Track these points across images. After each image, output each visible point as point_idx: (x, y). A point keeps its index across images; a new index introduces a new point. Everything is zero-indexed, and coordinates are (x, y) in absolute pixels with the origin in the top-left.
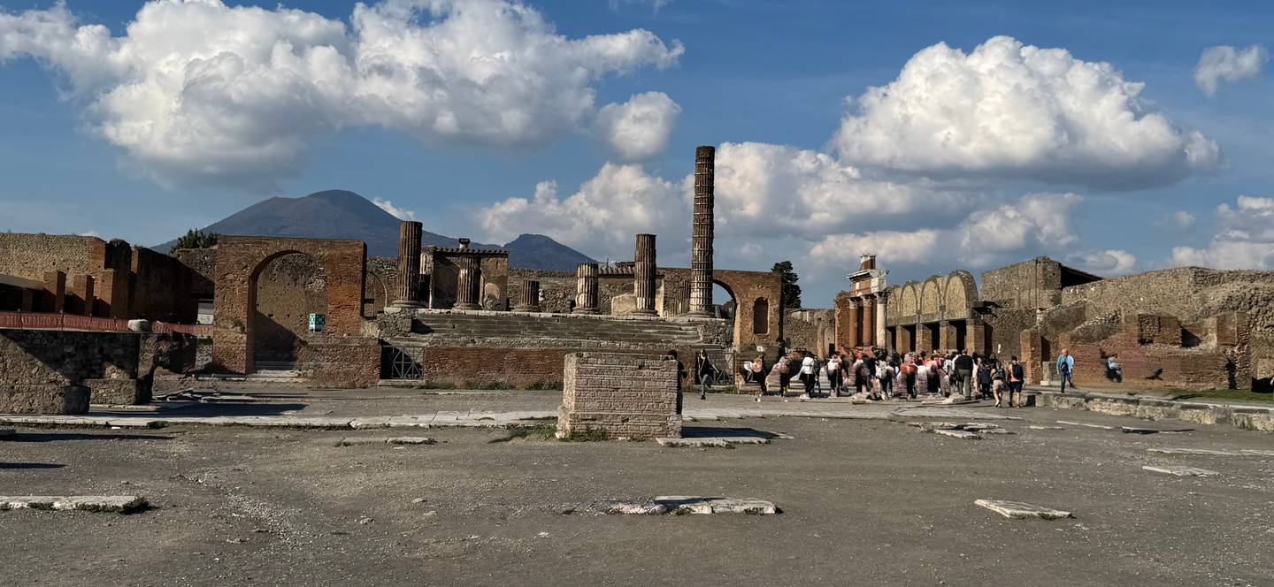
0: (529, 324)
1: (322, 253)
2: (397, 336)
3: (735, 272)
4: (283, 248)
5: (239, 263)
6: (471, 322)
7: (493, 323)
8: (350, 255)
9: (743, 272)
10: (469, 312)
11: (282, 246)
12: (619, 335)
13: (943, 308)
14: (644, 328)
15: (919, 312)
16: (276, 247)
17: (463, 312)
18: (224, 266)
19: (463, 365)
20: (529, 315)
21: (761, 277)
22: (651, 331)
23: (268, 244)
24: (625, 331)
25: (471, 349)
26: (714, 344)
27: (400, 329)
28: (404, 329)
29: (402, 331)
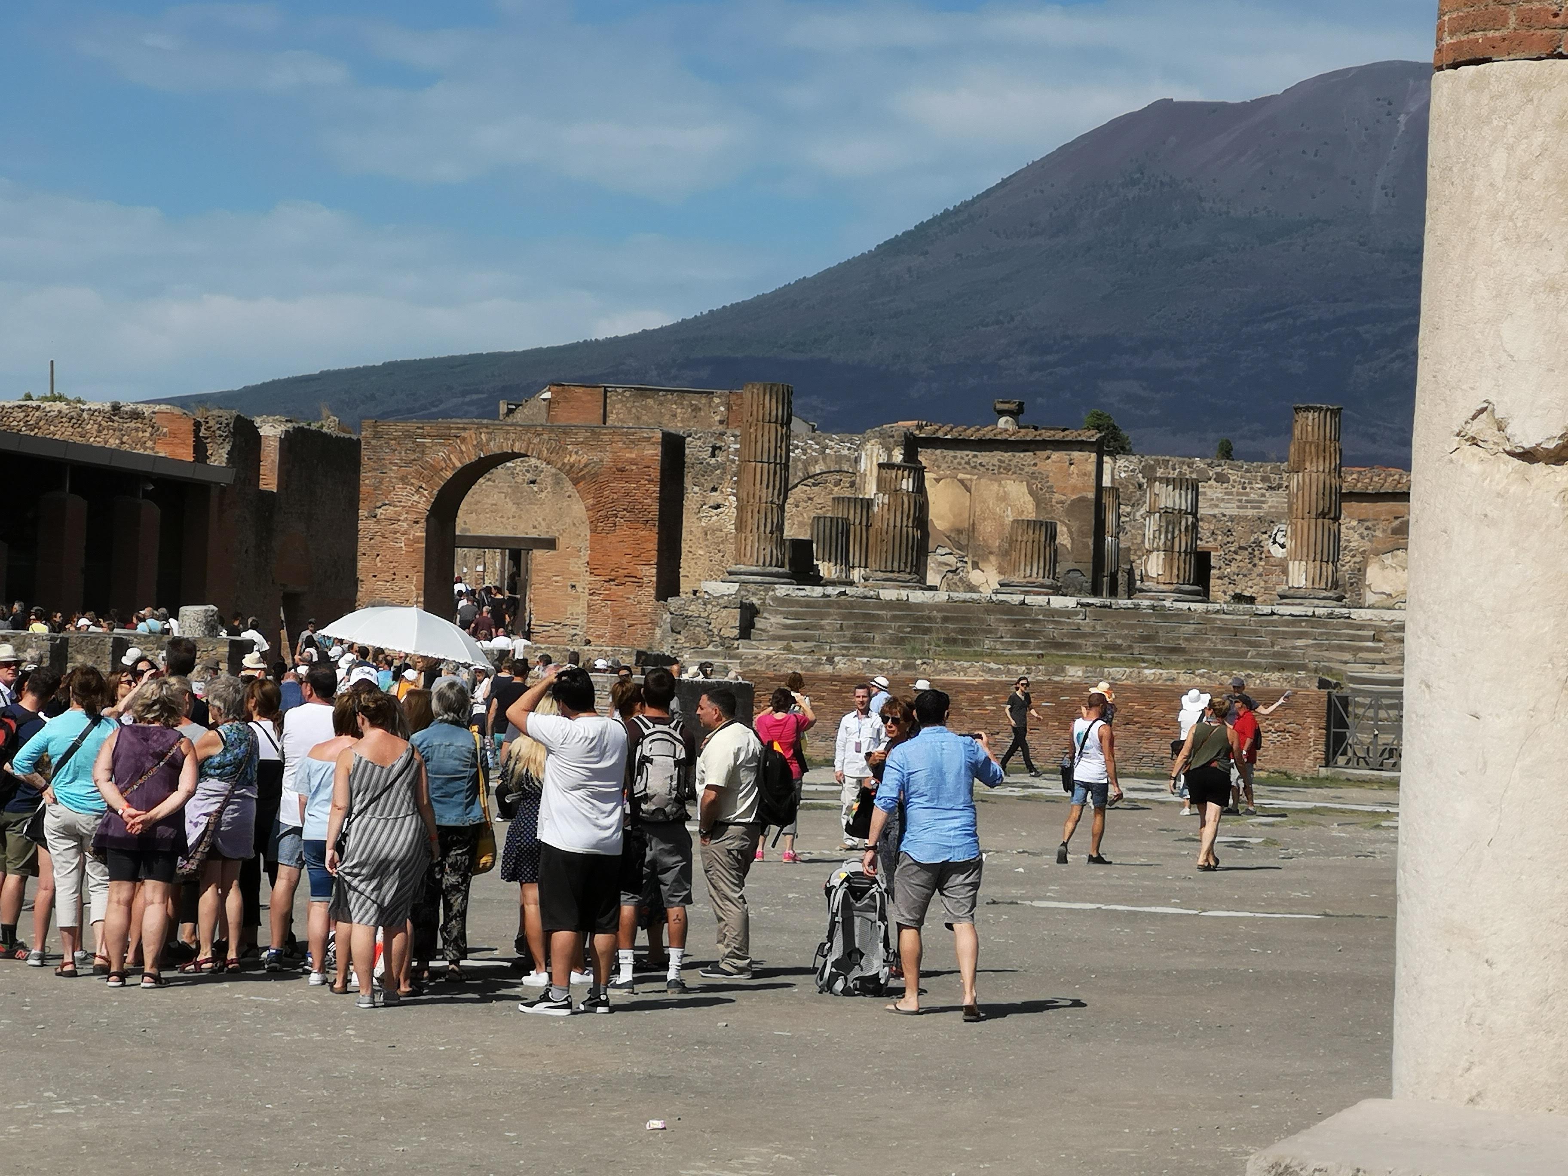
0: (1016, 622)
2: (710, 648)
4: (494, 448)
5: (403, 479)
6: (878, 617)
7: (930, 619)
8: (632, 462)
10: (889, 594)
11: (492, 444)
14: (1285, 635)
16: (479, 446)
17: (874, 593)
20: (1023, 603)
22: (1300, 643)
23: (464, 440)
27: (716, 632)
28: (726, 633)
29: (721, 637)
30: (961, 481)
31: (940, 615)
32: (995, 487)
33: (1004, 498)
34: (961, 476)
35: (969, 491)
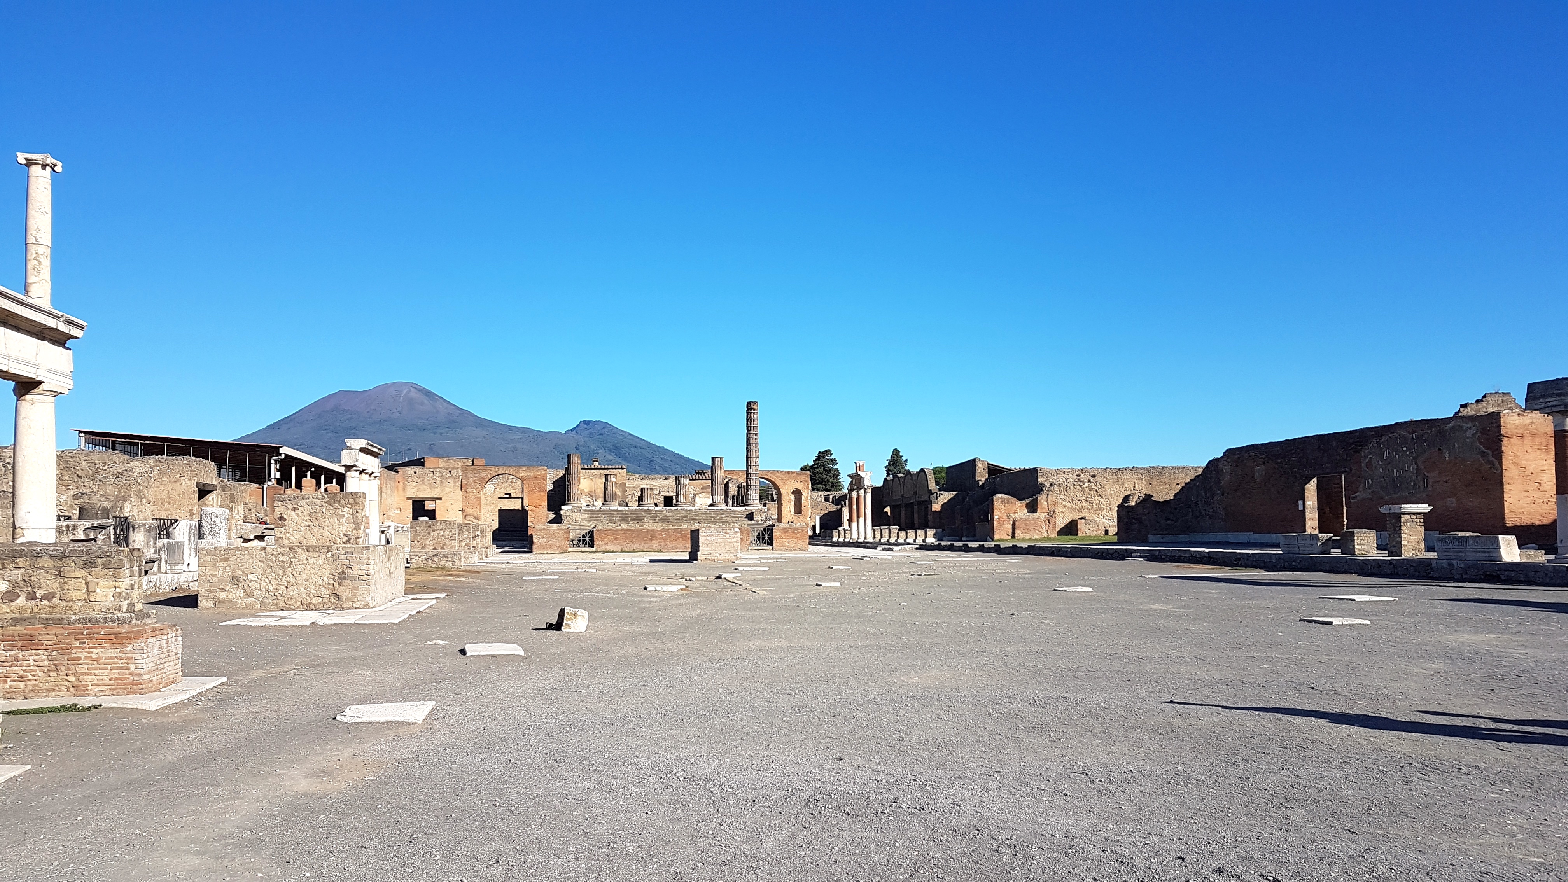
0: (649, 514)
1: (522, 475)
3: (777, 471)
4: (499, 472)
5: (474, 481)
6: (614, 514)
8: (539, 475)
9: (782, 471)
10: (612, 508)
12: (704, 519)
13: (915, 493)
15: (902, 496)
16: (496, 472)
17: (608, 508)
18: (467, 484)
19: (616, 539)
20: (649, 509)
21: (795, 474)
22: (723, 516)
23: (491, 470)
24: (707, 517)
25: (622, 530)
26: (760, 522)
30: (591, 479)
32: (600, 480)
35: (593, 481)
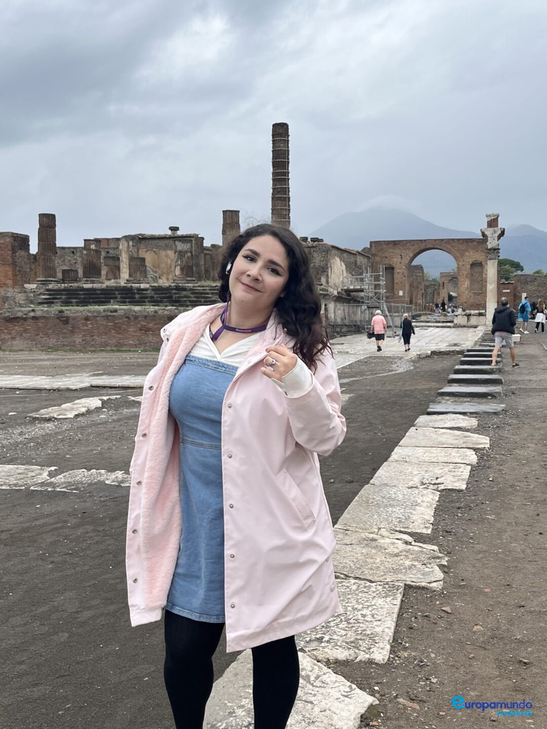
9: (459, 240)
10: (86, 286)
27: (17, 302)
28: (21, 302)
29: (19, 303)
30: (154, 251)
31: (99, 292)
32: (164, 253)
33: (167, 256)
34: (154, 250)
35: (156, 254)
